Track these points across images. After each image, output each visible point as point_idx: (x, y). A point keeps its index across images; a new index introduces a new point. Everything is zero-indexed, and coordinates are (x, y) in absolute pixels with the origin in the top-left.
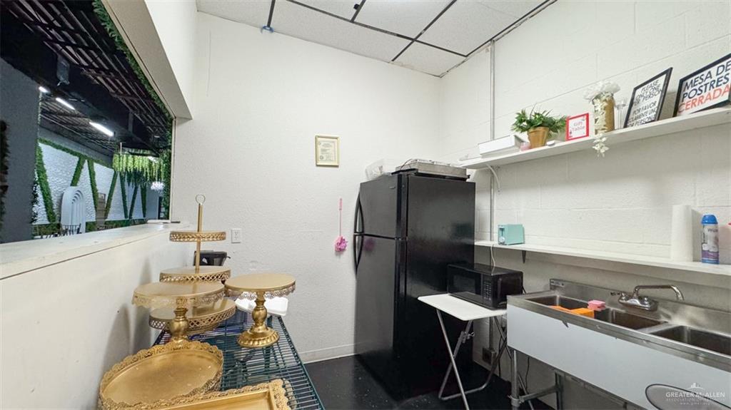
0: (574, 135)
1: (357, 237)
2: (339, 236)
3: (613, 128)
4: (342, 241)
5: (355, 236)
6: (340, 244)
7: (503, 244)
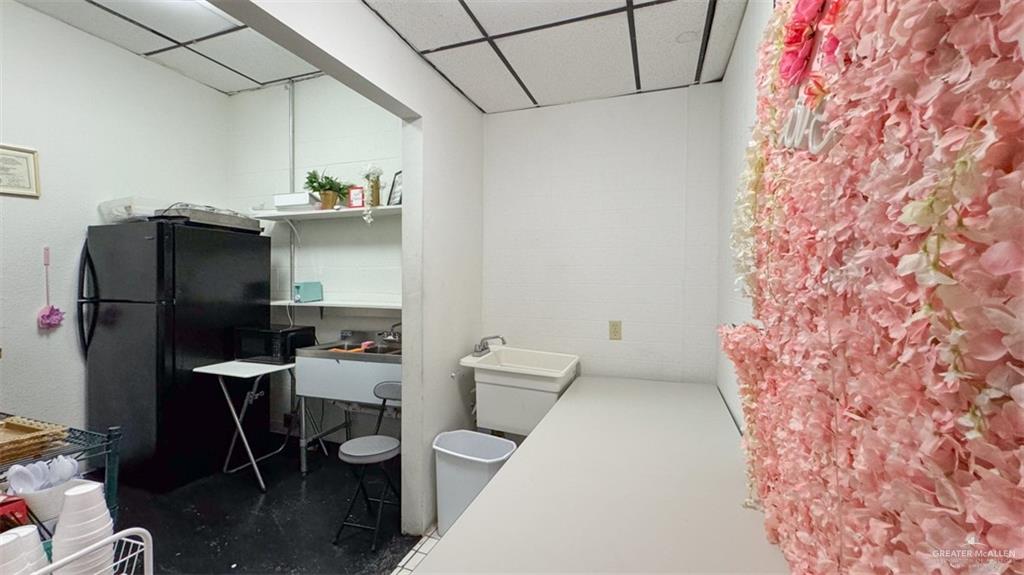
0: (355, 203)
1: (84, 306)
2: (45, 305)
3: (378, 204)
4: (53, 311)
5: (80, 305)
6: (48, 317)
7: (299, 301)
